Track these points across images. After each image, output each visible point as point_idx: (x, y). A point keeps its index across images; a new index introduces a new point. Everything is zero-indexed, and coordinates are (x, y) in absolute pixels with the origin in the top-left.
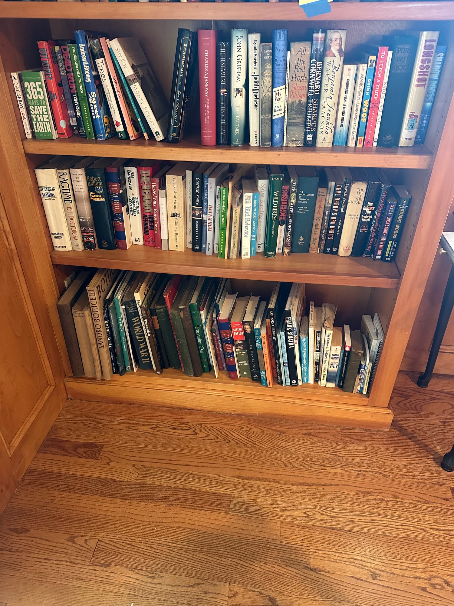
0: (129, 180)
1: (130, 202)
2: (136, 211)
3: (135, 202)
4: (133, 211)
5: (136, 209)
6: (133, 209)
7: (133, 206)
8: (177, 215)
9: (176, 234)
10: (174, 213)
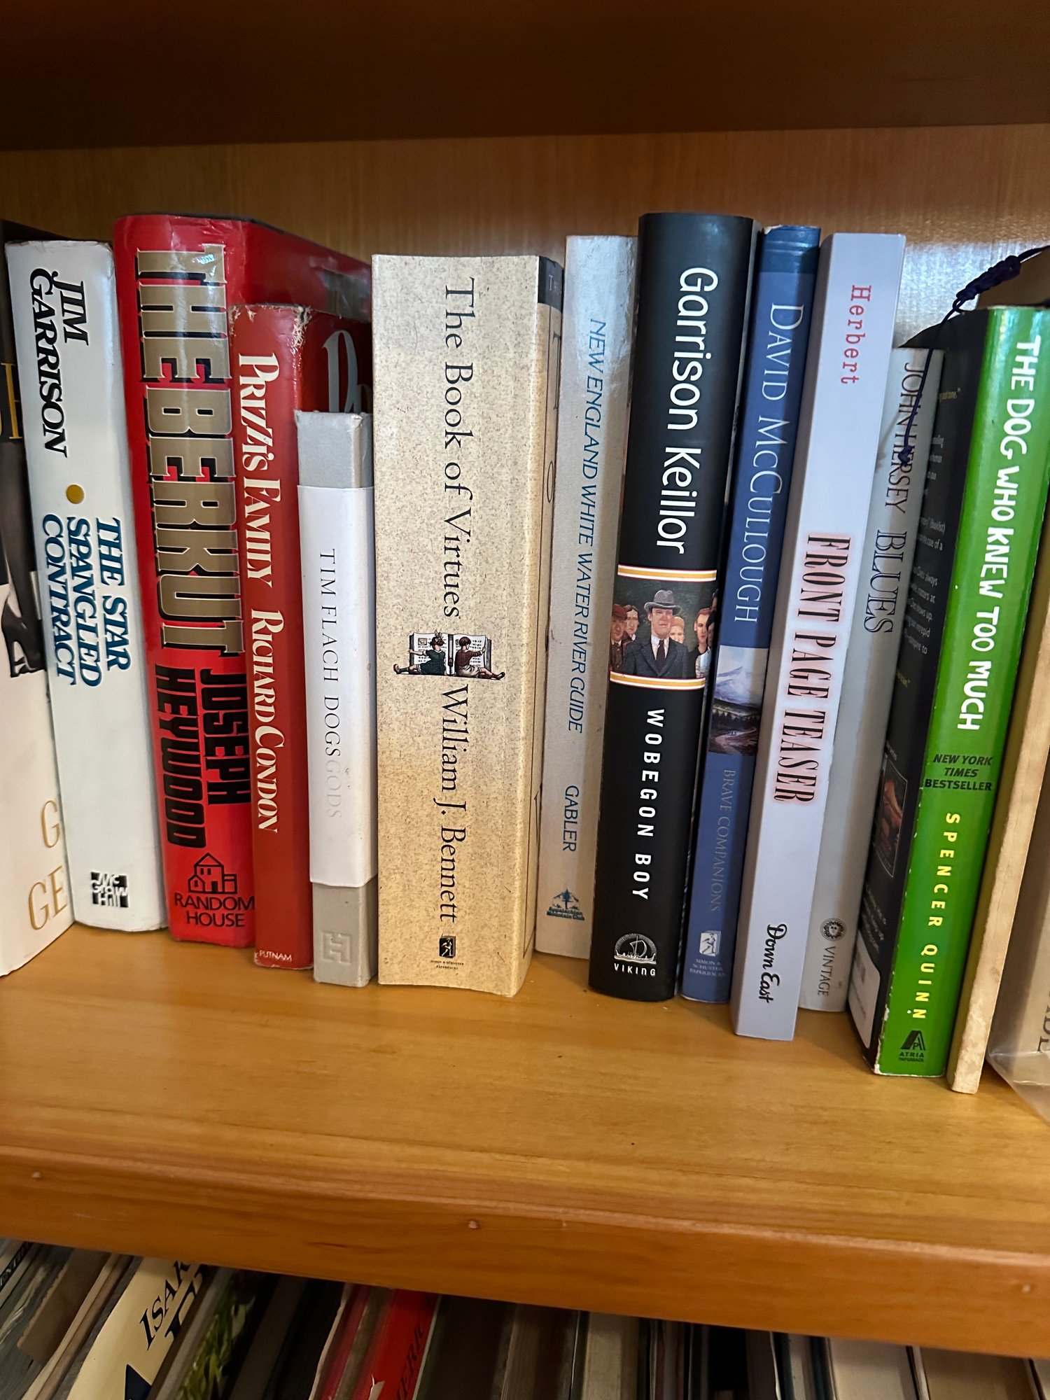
0: (47, 357)
1: (54, 560)
2: (101, 639)
3: (93, 560)
4: (72, 643)
5: (98, 622)
6: (71, 629)
7: (73, 596)
8: (462, 661)
9: (451, 838)
10: (437, 641)
